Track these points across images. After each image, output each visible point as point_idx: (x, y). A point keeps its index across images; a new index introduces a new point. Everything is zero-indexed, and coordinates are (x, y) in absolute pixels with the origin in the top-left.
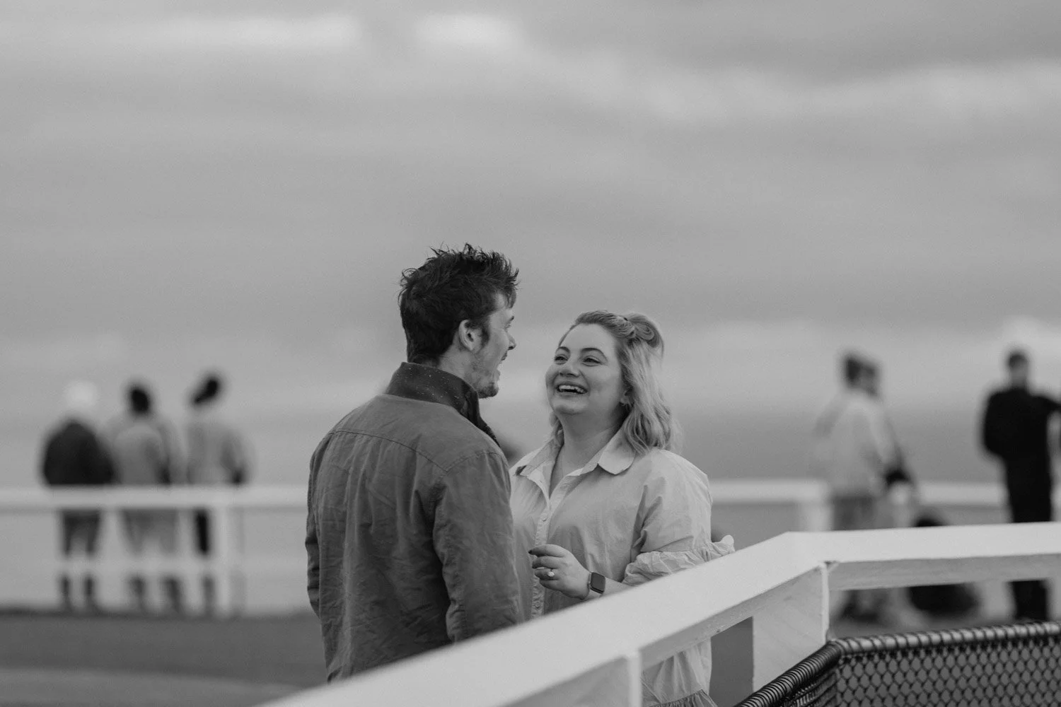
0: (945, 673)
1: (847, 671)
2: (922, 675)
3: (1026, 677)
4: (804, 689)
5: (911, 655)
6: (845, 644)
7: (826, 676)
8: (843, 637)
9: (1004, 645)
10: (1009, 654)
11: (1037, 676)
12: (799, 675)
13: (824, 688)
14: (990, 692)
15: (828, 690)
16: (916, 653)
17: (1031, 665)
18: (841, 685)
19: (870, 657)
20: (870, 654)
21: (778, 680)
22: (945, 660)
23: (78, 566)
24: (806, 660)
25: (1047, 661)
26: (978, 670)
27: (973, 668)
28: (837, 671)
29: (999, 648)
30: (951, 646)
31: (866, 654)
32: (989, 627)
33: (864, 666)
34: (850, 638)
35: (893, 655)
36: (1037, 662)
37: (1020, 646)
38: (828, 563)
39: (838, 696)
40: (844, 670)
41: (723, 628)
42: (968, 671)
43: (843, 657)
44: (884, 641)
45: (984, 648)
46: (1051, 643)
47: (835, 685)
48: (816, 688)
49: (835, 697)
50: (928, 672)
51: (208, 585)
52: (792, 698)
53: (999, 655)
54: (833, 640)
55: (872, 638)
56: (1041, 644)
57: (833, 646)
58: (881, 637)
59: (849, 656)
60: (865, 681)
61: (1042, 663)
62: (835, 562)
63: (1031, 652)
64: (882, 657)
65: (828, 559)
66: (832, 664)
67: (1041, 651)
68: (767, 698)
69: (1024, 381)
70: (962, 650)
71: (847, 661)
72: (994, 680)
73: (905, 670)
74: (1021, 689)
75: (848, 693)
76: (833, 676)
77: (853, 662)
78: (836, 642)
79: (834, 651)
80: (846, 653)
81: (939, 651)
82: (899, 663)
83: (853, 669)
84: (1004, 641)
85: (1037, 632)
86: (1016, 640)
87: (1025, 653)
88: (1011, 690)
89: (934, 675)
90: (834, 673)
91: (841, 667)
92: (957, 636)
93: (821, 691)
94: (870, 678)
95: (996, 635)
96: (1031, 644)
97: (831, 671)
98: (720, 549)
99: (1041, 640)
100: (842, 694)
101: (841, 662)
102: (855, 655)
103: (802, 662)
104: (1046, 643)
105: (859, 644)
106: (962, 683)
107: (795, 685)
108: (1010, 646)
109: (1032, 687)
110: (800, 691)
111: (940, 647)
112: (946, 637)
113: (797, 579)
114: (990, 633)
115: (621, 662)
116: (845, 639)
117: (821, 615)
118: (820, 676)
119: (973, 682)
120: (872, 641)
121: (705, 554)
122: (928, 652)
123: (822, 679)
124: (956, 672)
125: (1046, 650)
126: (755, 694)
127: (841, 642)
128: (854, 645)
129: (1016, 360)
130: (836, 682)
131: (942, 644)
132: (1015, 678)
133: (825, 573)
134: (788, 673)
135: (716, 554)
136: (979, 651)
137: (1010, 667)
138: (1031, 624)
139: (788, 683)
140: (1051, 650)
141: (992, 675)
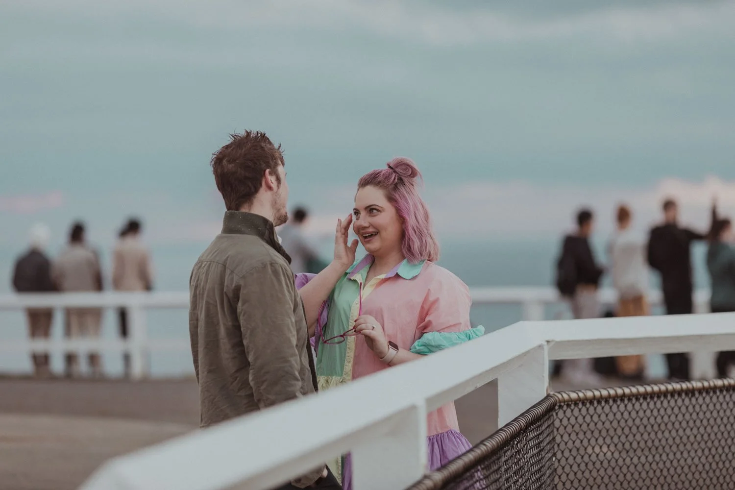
0: (626, 415)
1: (561, 414)
2: (611, 417)
3: (680, 417)
4: (533, 426)
5: (603, 403)
6: (560, 396)
7: (547, 417)
8: (558, 391)
9: (665, 396)
10: (669, 402)
11: (687, 417)
12: (529, 417)
13: (546, 425)
14: (656, 428)
15: (548, 426)
16: (607, 401)
17: (683, 409)
18: (557, 423)
19: (576, 404)
20: (576, 402)
21: (515, 420)
22: (626, 406)
23: (40, 345)
24: (534, 406)
25: (694, 407)
26: (648, 413)
27: (645, 412)
28: (554, 414)
29: (662, 398)
30: (630, 397)
31: (573, 403)
32: (655, 384)
33: (572, 411)
34: (562, 392)
35: (591, 402)
36: (687, 408)
37: (676, 396)
38: (548, 342)
39: (555, 430)
40: (559, 413)
41: (479, 385)
42: (641, 414)
43: (558, 404)
44: (585, 394)
45: (652, 398)
46: (697, 394)
47: (553, 423)
48: (541, 425)
49: (553, 431)
50: (615, 415)
51: (127, 358)
52: (525, 432)
53: (662, 402)
54: (551, 393)
55: (577, 392)
56: (690, 395)
57: (552, 397)
58: (583, 391)
59: (562, 404)
60: (573, 421)
61: (691, 409)
62: (553, 341)
63: (683, 400)
64: (584, 404)
65: (548, 339)
66: (551, 409)
67: (690, 400)
68: (509, 432)
69: (674, 219)
70: (637, 399)
71: (561, 407)
72: (659, 420)
73: (599, 413)
74: (677, 425)
75: (562, 428)
76: (552, 417)
77: (565, 408)
78: (553, 394)
79: (552, 400)
80: (560, 402)
81: (622, 400)
82: (595, 409)
83: (565, 412)
84: (665, 394)
85: (687, 387)
86: (673, 393)
87: (680, 402)
88: (670, 426)
89: (618, 416)
90: (552, 415)
91: (557, 411)
92: (634, 390)
93: (544, 428)
94: (576, 418)
95: (660, 389)
96: (683, 395)
97: (550, 414)
98: (478, 333)
99: (691, 392)
100: (558, 429)
101: (557, 407)
102: (566, 403)
103: (531, 408)
104: (693, 395)
105: (569, 395)
106: (638, 421)
107: (527, 423)
108: (669, 397)
109: (684, 424)
110: (530, 427)
111: (622, 397)
112: (627, 391)
113: (528, 352)
114: (656, 388)
115: (413, 408)
116: (559, 393)
117: (543, 377)
118: (543, 417)
119: (645, 421)
120: (577, 394)
121: (468, 335)
122: (615, 401)
123: (545, 419)
124: (634, 414)
125: (693, 400)
126: (501, 429)
127: (556, 394)
128: (566, 396)
129: (669, 205)
130: (554, 421)
131: (624, 395)
132: (673, 418)
133: (546, 348)
134: (522, 415)
135: (474, 336)
136: (649, 400)
137: (669, 411)
138: (684, 382)
139: (523, 422)
140: (697, 399)
141: (657, 416)
